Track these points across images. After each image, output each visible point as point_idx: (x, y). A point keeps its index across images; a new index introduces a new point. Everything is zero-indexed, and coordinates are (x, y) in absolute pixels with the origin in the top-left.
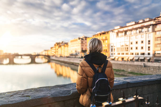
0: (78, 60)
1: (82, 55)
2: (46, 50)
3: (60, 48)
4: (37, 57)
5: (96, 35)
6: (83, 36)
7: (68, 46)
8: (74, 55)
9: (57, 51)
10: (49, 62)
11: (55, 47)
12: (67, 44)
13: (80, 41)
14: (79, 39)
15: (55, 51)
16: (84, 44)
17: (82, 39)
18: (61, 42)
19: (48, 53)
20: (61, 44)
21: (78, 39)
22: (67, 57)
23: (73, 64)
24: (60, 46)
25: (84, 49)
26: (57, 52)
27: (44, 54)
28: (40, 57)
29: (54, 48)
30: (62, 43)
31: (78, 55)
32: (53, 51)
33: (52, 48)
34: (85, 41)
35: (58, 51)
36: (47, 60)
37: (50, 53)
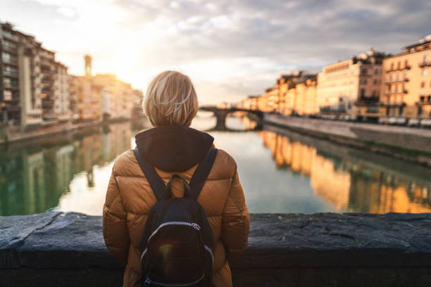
0: (345, 126)
1: (359, 112)
2: (251, 97)
3: (292, 90)
4: (229, 114)
5: (420, 45)
6: (370, 53)
7: (316, 85)
8: (334, 112)
9: (282, 98)
10: (259, 128)
11: (279, 89)
12: (314, 78)
13: (355, 69)
14: (355, 61)
15: (276, 99)
16: (370, 76)
17: (365, 62)
18: (296, 73)
19: (257, 106)
20: (295, 80)
21: (350, 62)
22: (313, 117)
23: (326, 137)
24: (292, 86)
25: (368, 94)
26: (284, 102)
27: (247, 105)
28: (238, 114)
29: (276, 92)
30: (300, 75)
31: (348, 111)
32: (271, 98)
33: (269, 91)
34: (376, 67)
35: (286, 100)
36: (253, 125)
37: (263, 106)
